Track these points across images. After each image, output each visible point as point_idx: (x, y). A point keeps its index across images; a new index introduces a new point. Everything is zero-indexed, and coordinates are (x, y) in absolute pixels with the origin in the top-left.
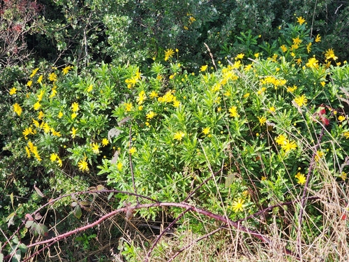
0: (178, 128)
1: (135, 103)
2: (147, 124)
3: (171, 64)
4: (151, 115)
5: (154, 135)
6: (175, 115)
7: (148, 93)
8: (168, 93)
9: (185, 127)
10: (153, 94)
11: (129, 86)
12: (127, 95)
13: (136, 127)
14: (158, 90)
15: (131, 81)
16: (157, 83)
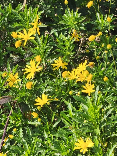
0: (87, 130)
1: (22, 75)
2: (35, 115)
3: (98, 14)
4: (43, 101)
5: (46, 136)
6: (85, 107)
7: (50, 60)
8: (82, 67)
9: (98, 131)
10: (59, 63)
11: (17, 44)
12: (16, 58)
13: (19, 116)
14: (69, 57)
15: (21, 36)
16: (67, 44)
